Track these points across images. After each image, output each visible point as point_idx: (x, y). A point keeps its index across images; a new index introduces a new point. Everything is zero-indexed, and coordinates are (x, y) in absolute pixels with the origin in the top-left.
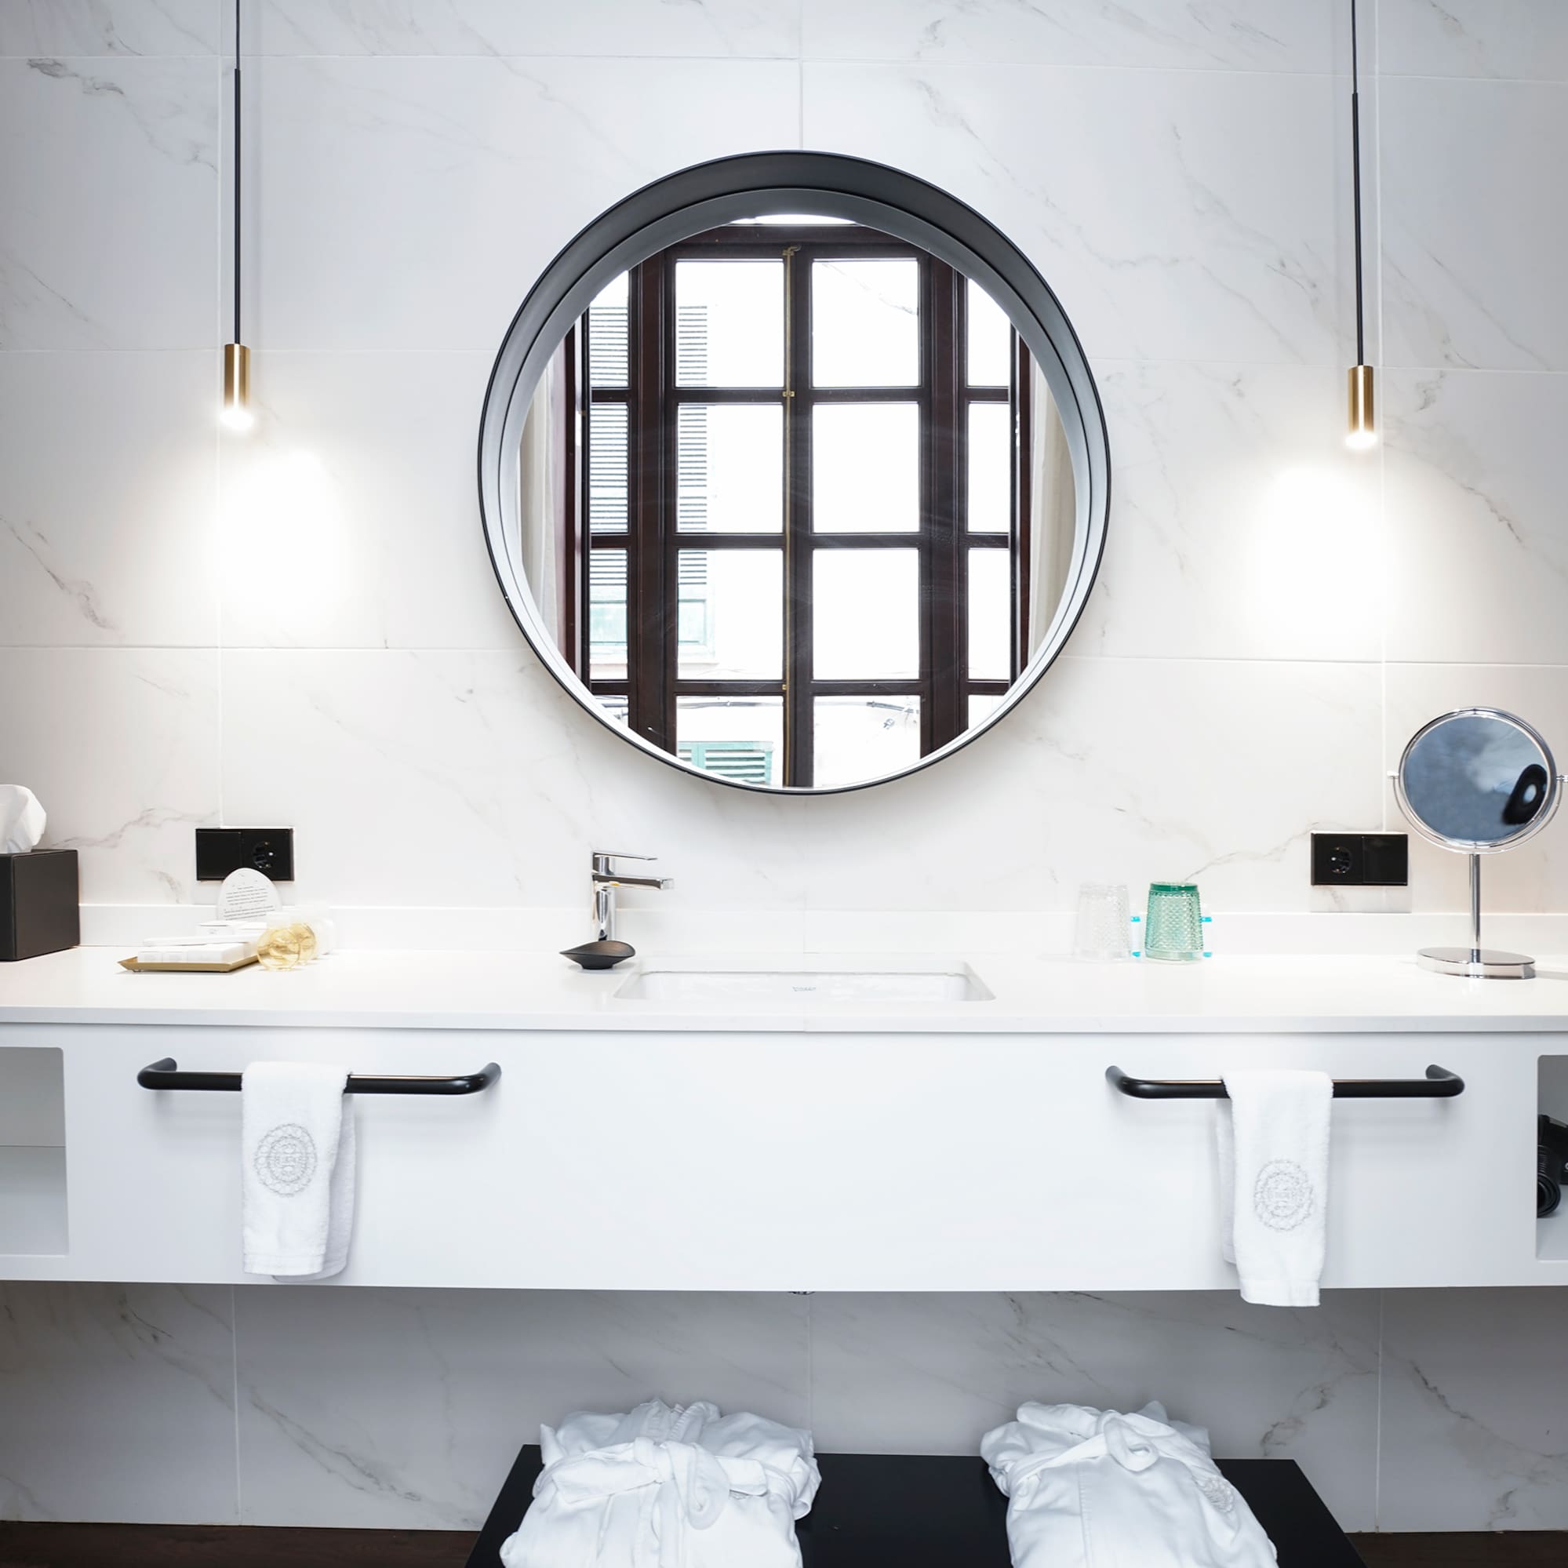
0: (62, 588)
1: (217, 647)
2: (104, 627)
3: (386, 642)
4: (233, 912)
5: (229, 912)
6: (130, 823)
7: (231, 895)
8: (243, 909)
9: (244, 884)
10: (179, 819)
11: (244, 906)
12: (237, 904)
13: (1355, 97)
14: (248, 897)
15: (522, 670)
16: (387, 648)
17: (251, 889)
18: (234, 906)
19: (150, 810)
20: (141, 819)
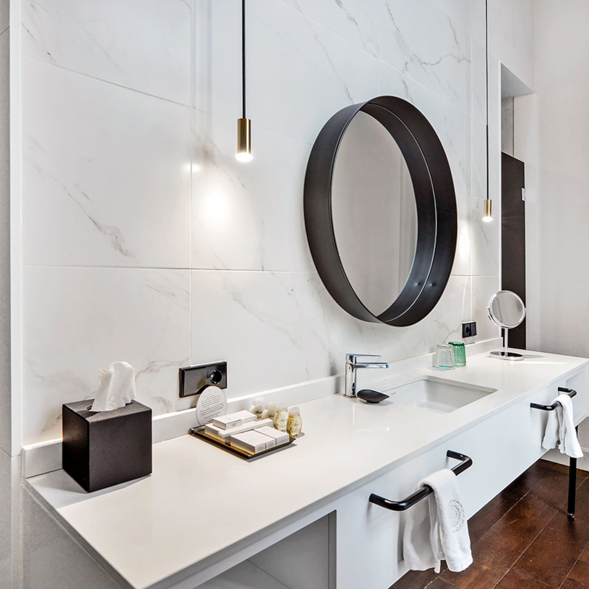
0: (100, 230)
1: (189, 269)
2: (126, 255)
3: (263, 268)
4: (204, 411)
5: (202, 411)
6: (141, 372)
7: (203, 402)
8: (209, 408)
9: (210, 394)
10: (169, 365)
11: (209, 407)
12: (206, 406)
13: (487, 126)
14: (212, 401)
15: (309, 280)
16: (263, 270)
17: (213, 397)
18: (205, 408)
19: (152, 363)
20: (148, 368)
